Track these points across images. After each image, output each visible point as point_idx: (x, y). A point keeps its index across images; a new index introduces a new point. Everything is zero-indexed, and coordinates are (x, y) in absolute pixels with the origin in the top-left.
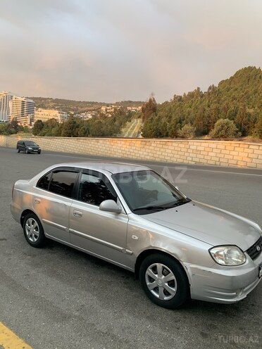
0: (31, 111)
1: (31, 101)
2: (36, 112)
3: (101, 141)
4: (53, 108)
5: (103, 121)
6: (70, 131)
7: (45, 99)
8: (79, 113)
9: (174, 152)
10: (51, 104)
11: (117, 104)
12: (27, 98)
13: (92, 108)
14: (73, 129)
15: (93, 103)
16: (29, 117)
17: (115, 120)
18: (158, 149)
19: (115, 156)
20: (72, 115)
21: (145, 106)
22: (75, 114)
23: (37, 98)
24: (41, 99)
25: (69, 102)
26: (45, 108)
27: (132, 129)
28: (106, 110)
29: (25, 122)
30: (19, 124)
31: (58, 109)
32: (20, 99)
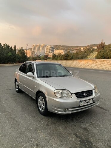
0: (53, 51)
1: (53, 47)
2: (55, 51)
3: (75, 61)
4: (61, 49)
5: (80, 53)
6: (65, 58)
7: (58, 46)
8: (71, 51)
9: (107, 65)
10: (61, 48)
11: (88, 46)
12: (52, 46)
13: (77, 48)
14: (66, 57)
15: (78, 46)
16: (52, 53)
17: (85, 53)
18: (100, 64)
19: (81, 67)
20: (68, 52)
21: (99, 46)
22: (70, 51)
23: (55, 46)
24: (57, 46)
25: (68, 47)
26: (58, 49)
27: (93, 56)
28: (83, 49)
29: (51, 55)
30: (48, 56)
31: (63, 50)
32: (49, 46)
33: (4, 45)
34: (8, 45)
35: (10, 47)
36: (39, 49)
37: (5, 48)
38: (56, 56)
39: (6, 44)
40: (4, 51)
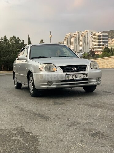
0: (105, 42)
1: (106, 34)
2: (109, 42)
12: (103, 32)
16: (103, 47)
29: (101, 51)
32: (97, 34)
33: (11, 38)
34: (18, 38)
35: (21, 41)
36: (77, 41)
37: (13, 44)
38: (109, 50)
39: (14, 36)
40: (11, 48)
